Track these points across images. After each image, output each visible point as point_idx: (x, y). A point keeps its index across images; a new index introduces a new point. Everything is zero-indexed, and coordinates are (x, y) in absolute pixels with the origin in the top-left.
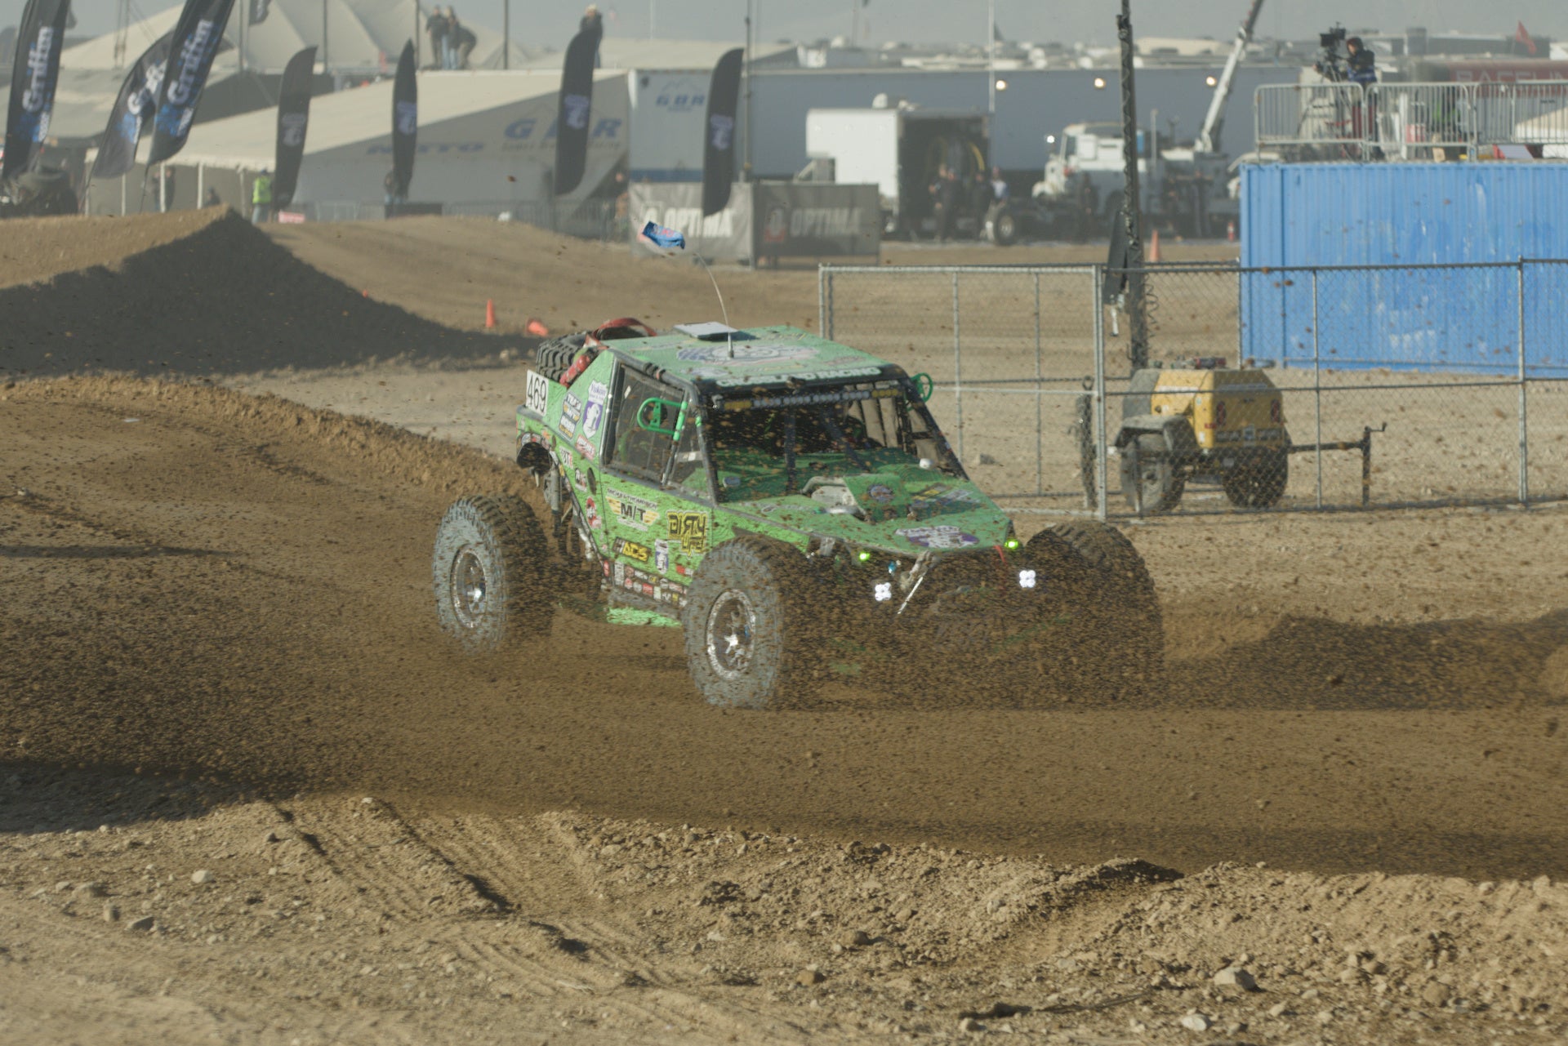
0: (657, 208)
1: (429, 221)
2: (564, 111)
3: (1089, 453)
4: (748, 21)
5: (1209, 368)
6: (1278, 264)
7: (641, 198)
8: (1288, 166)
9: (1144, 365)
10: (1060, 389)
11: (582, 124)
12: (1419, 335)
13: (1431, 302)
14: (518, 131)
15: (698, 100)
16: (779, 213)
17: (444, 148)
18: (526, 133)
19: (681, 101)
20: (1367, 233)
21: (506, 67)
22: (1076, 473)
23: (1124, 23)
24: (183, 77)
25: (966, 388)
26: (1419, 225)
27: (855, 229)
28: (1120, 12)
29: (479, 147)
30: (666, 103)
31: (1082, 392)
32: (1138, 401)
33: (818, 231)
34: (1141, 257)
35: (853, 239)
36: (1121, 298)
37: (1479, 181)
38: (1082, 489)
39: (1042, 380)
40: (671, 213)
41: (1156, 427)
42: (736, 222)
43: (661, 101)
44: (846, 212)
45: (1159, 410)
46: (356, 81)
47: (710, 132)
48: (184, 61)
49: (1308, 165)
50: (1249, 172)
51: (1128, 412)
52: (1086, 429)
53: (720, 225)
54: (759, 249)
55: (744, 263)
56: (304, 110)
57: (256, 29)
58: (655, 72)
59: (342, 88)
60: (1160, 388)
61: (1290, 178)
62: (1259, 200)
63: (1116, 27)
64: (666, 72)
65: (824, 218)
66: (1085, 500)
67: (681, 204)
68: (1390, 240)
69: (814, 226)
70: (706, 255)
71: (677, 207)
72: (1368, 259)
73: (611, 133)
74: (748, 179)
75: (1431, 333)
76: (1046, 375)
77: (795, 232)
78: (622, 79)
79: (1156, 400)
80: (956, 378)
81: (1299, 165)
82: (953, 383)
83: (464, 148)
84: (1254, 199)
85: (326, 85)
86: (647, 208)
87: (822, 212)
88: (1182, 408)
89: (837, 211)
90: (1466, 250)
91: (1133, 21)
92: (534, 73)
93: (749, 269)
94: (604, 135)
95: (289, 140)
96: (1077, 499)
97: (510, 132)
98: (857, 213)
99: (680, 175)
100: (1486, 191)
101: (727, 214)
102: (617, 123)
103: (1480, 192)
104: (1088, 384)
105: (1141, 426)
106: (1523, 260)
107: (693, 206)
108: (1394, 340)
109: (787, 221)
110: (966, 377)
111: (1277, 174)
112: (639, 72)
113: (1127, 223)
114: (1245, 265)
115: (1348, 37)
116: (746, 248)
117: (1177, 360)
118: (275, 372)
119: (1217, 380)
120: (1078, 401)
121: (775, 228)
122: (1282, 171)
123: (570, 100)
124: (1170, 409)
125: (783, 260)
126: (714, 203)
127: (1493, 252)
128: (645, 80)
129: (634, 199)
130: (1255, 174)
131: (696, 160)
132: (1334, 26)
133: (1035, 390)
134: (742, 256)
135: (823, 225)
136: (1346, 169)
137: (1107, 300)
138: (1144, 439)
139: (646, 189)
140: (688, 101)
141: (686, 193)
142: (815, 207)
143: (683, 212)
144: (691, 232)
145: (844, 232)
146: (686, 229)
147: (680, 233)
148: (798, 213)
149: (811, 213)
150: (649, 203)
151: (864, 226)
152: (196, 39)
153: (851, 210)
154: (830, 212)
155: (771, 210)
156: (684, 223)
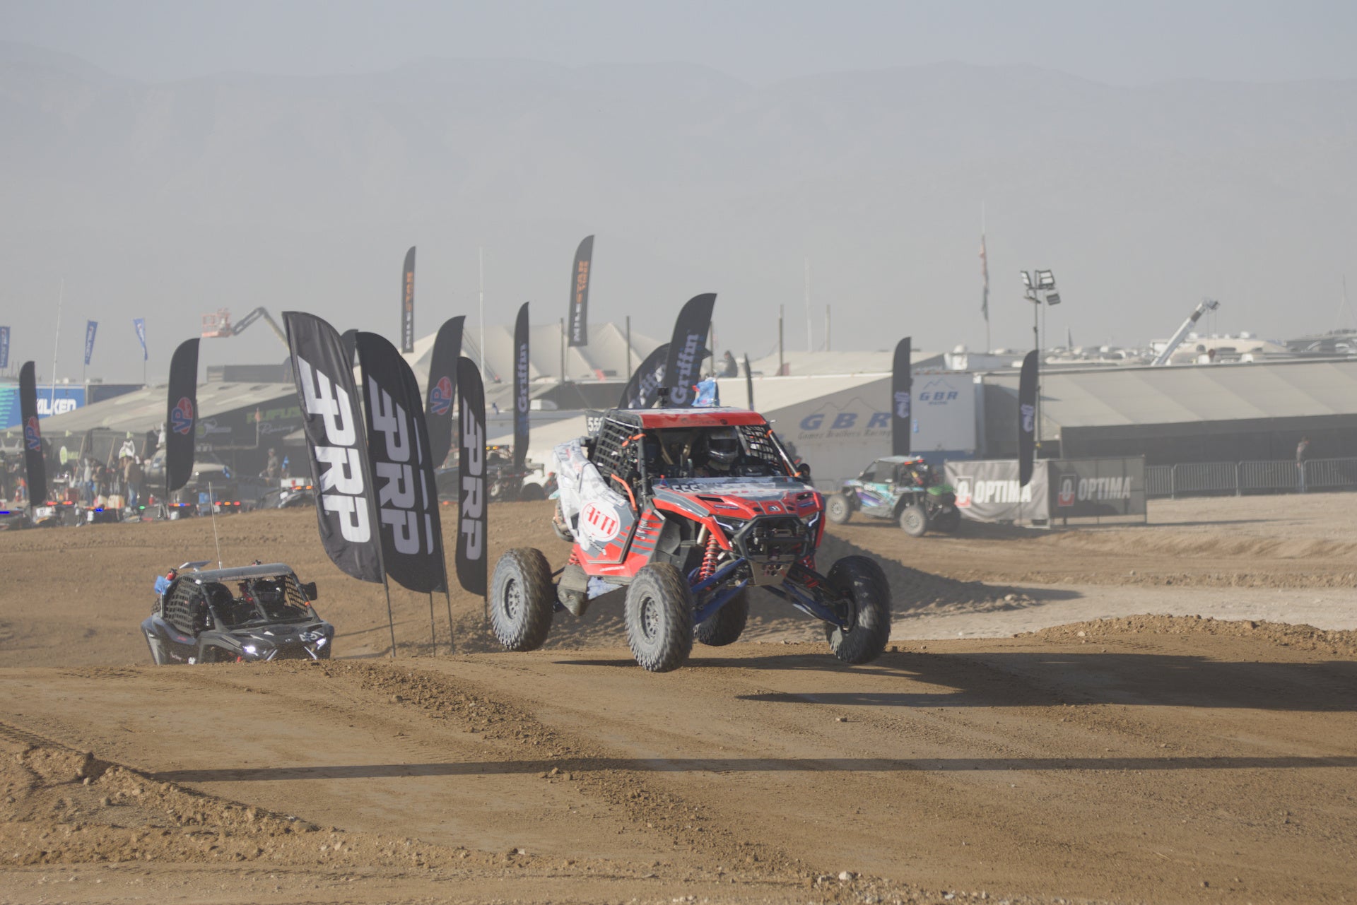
0: (968, 481)
2: (895, 404)
4: (1036, 330)
7: (955, 473)
11: (906, 415)
14: (811, 424)
16: (1068, 482)
18: (817, 425)
24: (681, 382)
27: (1128, 495)
30: (927, 398)
33: (1100, 496)
35: (1126, 501)
40: (980, 484)
42: (1035, 493)
43: (924, 397)
47: (1021, 418)
48: (680, 368)
54: (1054, 513)
55: (1035, 522)
65: (1104, 485)
67: (989, 477)
69: (1096, 492)
70: (1009, 516)
71: (985, 479)
74: (1040, 457)
77: (1081, 498)
86: (960, 480)
87: (1101, 481)
89: (1113, 480)
93: (1046, 527)
97: (804, 425)
109: (1075, 487)
116: (1043, 510)
121: (1066, 494)
123: (899, 396)
125: (1071, 521)
126: (1024, 478)
129: (949, 473)
134: (1040, 517)
135: (1103, 491)
139: (959, 466)
140: (946, 396)
141: (992, 467)
142: (1097, 477)
143: (991, 484)
144: (997, 500)
145: (1119, 496)
146: (992, 497)
147: (987, 500)
148: (1083, 481)
149: (1092, 481)
150: (961, 477)
151: (1132, 491)
152: (687, 350)
153: (1124, 477)
154: (1107, 480)
155: (1064, 479)
156: (991, 493)
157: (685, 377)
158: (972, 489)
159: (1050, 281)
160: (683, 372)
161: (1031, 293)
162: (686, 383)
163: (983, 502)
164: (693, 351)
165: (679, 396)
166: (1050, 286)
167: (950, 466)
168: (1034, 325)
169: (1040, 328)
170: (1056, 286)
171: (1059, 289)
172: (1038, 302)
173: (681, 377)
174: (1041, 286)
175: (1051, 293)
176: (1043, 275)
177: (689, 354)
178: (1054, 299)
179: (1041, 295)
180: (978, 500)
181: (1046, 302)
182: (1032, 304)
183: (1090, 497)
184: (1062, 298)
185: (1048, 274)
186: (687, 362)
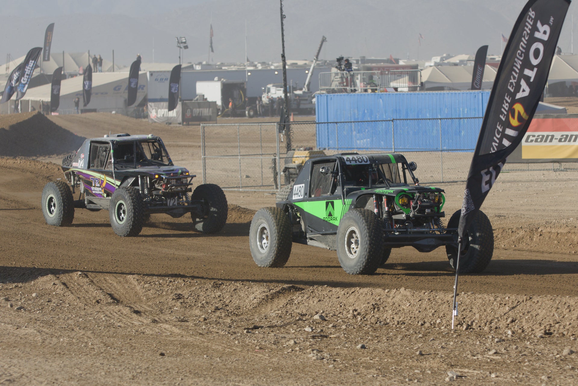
0: (156, 109)
1: (93, 114)
2: (130, 83)
3: (276, 174)
4: (180, 57)
5: (308, 150)
6: (326, 121)
7: (151, 106)
8: (328, 95)
9: (290, 150)
10: (267, 157)
11: (135, 86)
12: (365, 140)
13: (368, 131)
14: (117, 88)
15: (166, 79)
16: (189, 110)
17: (97, 94)
18: (119, 89)
19: (162, 79)
20: (350, 113)
21: (113, 71)
22: (272, 179)
23: (283, 56)
24: (26, 76)
25: (241, 157)
26: (364, 110)
27: (210, 114)
28: (282, 53)
29: (106, 93)
31: (273, 157)
32: (288, 160)
33: (200, 115)
34: (289, 120)
35: (210, 116)
36: (284, 131)
37: (381, 98)
38: (274, 184)
39: (263, 154)
40: (159, 110)
41: (294, 167)
42: (177, 113)
43: (156, 80)
44: (208, 109)
45: (294, 162)
46: (72, 76)
47: (170, 88)
49: (334, 94)
50: (318, 96)
51: (286, 162)
52: (275, 168)
53: (173, 114)
54: (183, 120)
55: (180, 124)
56: (59, 84)
57: (45, 63)
58: (154, 72)
59: (69, 78)
60: (295, 156)
61: (329, 98)
62: (321, 104)
63: (281, 57)
64: (158, 72)
65: (202, 111)
66: (275, 187)
67: (163, 108)
68: (357, 114)
69: (199, 113)
70: (169, 122)
71: (161, 109)
72: (351, 120)
73: (143, 89)
74: (180, 101)
75: (368, 140)
76: (264, 153)
77: (194, 115)
78: (146, 74)
79: (294, 160)
80: (239, 154)
81: (331, 94)
82: (238, 156)
83: (102, 94)
84: (319, 104)
85: (64, 77)
86: (153, 109)
87: (201, 109)
88: (301, 162)
89: (205, 109)
90: (377, 117)
91: (286, 55)
92: (121, 73)
93: (181, 125)
94: (141, 89)
95: (55, 92)
96: (273, 187)
97: (115, 89)
98: (211, 109)
99: (162, 100)
100: (383, 101)
101: (175, 110)
102: (144, 86)
103: (381, 101)
104: (275, 155)
105: (290, 167)
106: (393, 119)
107: (165, 108)
108: (358, 142)
109: (192, 111)
110: (241, 154)
111: (326, 97)
112: (150, 72)
113: (285, 111)
114: (317, 122)
115: (345, 59)
116: (180, 119)
117: (299, 148)
118: (51, 156)
119: (311, 153)
120: (272, 160)
121: (188, 114)
122: (327, 96)
123: (132, 80)
124: (298, 162)
125: (190, 123)
126: (171, 107)
127: (385, 117)
128: (151, 74)
130: (319, 97)
131: (166, 96)
132: (340, 56)
133: (261, 157)
134: (179, 122)
135: (202, 113)
136: (344, 95)
137: (280, 132)
138: (290, 170)
139: (152, 104)
140: (164, 80)
141: (163, 105)
142: (199, 108)
143: (163, 110)
144: (165, 116)
145: (207, 115)
146: (163, 115)
147: (162, 116)
148: (194, 110)
149: (198, 110)
150: (153, 108)
151: (213, 113)
152: (29, 66)
153: (209, 108)
154: (203, 109)
155: (187, 109)
156: (163, 113)
157: (27, 75)
158: (157, 112)
159: (184, 41)
160: (26, 73)
161: (179, 45)
162: (28, 77)
163: (160, 117)
164: (31, 66)
165: (24, 80)
166: (185, 43)
167: (150, 104)
168: (179, 56)
169: (181, 57)
170: (187, 42)
171: (188, 44)
172: (180, 48)
173: (26, 75)
174: (182, 43)
175: (185, 45)
176: (183, 39)
177: (30, 67)
178: (186, 47)
179: (182, 45)
180: (159, 116)
181: (183, 48)
182: (179, 48)
183: (197, 115)
184: (189, 46)
185: (184, 39)
186: (29, 70)
